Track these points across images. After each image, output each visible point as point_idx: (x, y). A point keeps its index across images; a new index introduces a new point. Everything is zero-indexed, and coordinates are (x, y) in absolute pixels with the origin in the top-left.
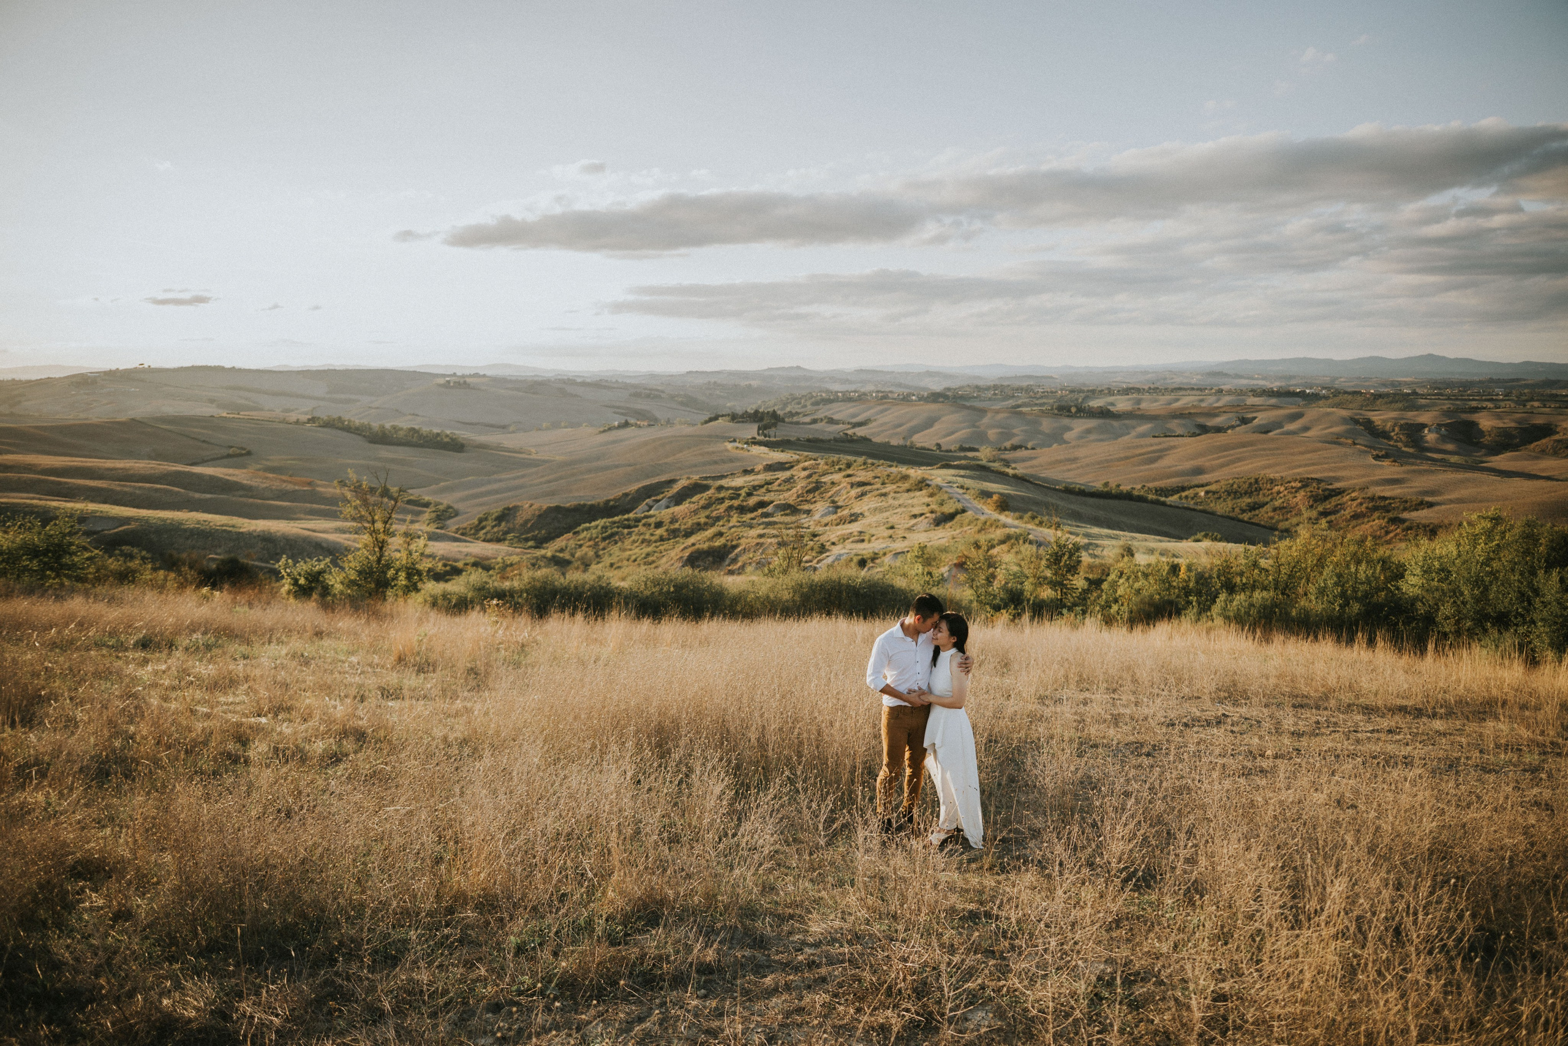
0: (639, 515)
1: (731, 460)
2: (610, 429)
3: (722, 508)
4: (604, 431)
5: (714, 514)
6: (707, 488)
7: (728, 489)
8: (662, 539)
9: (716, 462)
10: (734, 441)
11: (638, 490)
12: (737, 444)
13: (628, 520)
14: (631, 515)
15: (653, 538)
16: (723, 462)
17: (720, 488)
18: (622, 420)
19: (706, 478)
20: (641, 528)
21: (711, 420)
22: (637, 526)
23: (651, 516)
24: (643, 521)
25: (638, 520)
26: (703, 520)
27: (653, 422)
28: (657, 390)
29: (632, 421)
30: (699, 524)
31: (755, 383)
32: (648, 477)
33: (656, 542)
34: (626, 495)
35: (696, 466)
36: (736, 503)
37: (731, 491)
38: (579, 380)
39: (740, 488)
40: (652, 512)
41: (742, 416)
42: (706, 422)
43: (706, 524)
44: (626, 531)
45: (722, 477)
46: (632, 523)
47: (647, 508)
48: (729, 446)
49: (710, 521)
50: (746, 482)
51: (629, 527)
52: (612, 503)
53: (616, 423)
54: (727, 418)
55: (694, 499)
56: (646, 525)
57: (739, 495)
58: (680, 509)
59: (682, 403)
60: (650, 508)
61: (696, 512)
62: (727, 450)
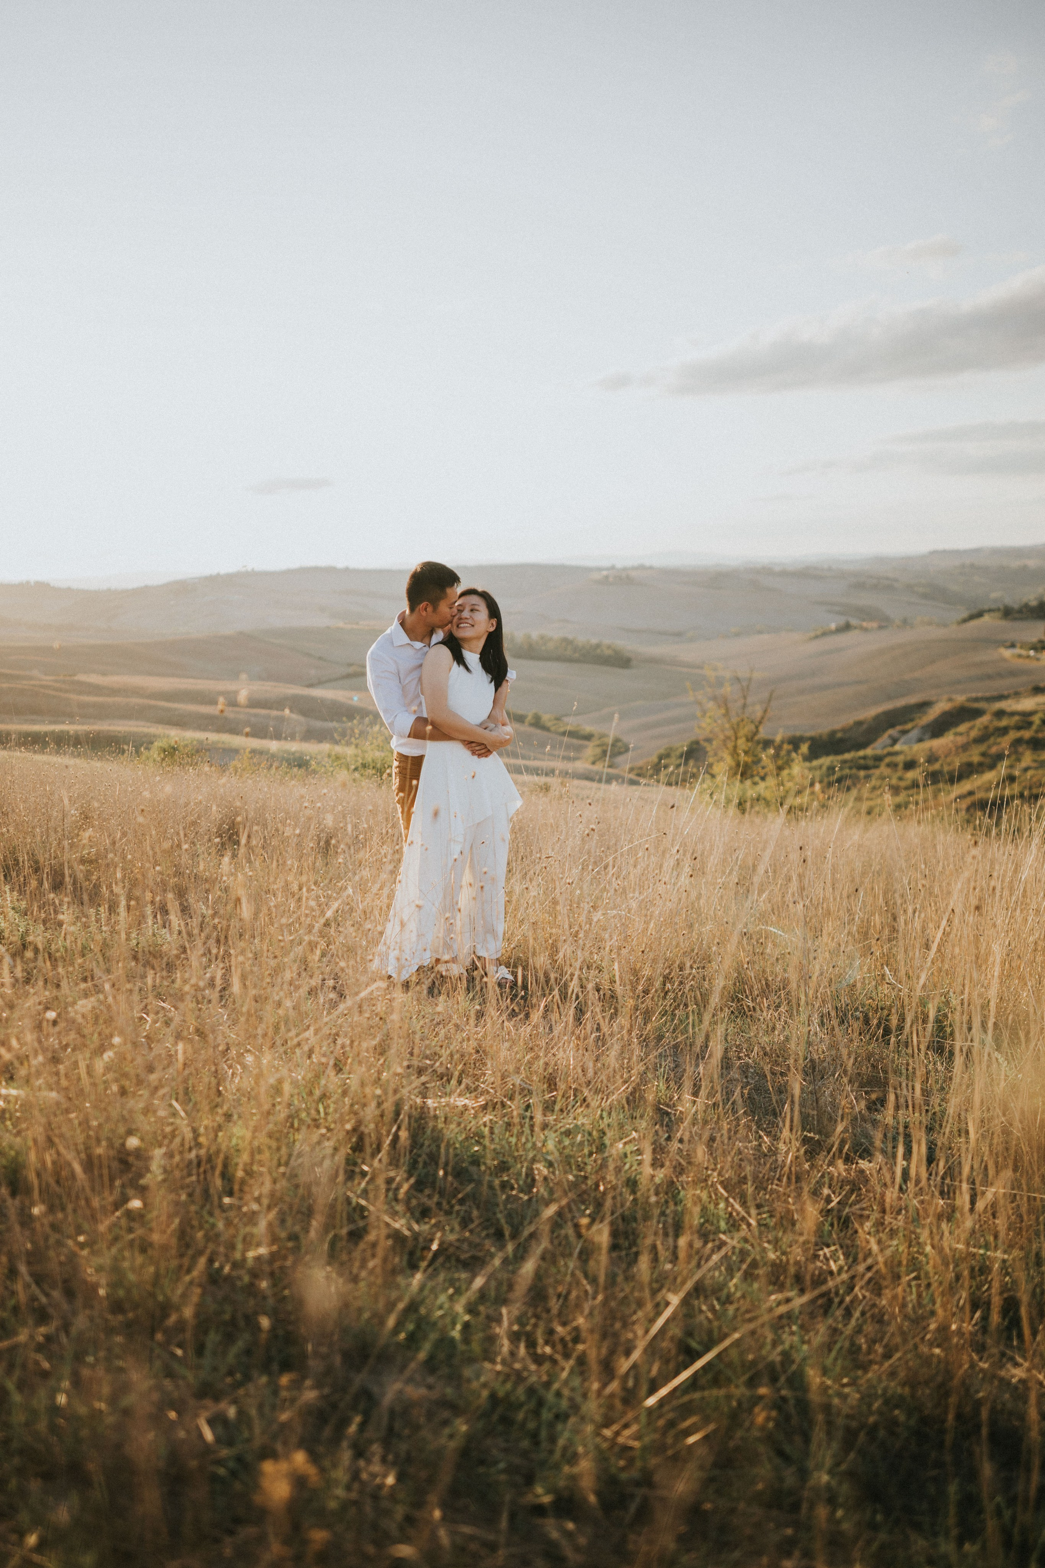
0: (879, 752)
1: (1013, 673)
2: (824, 634)
3: (1005, 742)
4: (817, 637)
5: (994, 750)
6: (978, 713)
7: (1013, 714)
8: (915, 785)
9: (989, 677)
10: (1013, 646)
11: (877, 718)
12: (1017, 651)
13: (864, 758)
14: (869, 751)
15: (903, 784)
16: (1000, 675)
17: (1000, 714)
18: (842, 620)
19: (976, 700)
20: (883, 770)
21: (972, 617)
22: (877, 767)
23: (896, 754)
24: (887, 760)
25: (878, 759)
26: (976, 759)
27: (884, 622)
28: (887, 578)
29: (854, 622)
30: (970, 765)
31: (1032, 563)
32: (890, 698)
33: (907, 788)
34: (859, 723)
35: (959, 682)
36: (1027, 734)
37: (1017, 718)
38: (777, 569)
39: (1032, 713)
40: (897, 747)
41: (1020, 611)
42: (965, 621)
43: (981, 764)
44: (862, 773)
45: (1001, 697)
46: (870, 763)
47: (889, 741)
48: (1007, 653)
49: (988, 761)
50: (1038, 704)
51: (866, 768)
52: (839, 735)
53: (833, 626)
54: (997, 614)
55: (962, 728)
56: (893, 766)
57: (1030, 724)
58: (937, 744)
59: (925, 596)
60: (895, 741)
61: (965, 747)
62: (1004, 660)
